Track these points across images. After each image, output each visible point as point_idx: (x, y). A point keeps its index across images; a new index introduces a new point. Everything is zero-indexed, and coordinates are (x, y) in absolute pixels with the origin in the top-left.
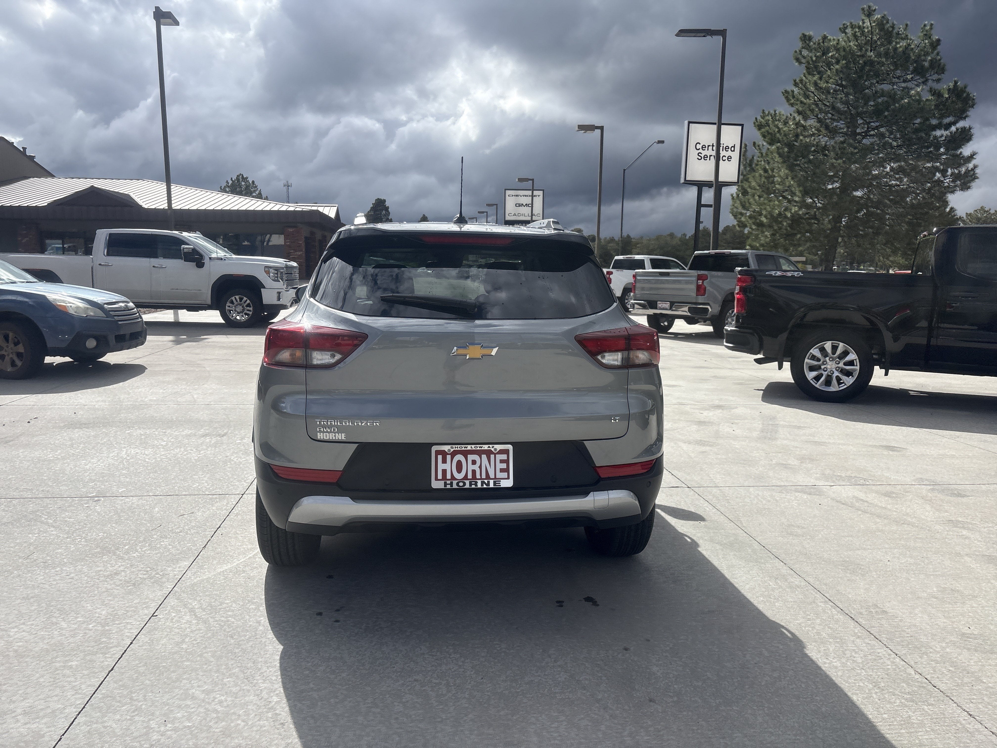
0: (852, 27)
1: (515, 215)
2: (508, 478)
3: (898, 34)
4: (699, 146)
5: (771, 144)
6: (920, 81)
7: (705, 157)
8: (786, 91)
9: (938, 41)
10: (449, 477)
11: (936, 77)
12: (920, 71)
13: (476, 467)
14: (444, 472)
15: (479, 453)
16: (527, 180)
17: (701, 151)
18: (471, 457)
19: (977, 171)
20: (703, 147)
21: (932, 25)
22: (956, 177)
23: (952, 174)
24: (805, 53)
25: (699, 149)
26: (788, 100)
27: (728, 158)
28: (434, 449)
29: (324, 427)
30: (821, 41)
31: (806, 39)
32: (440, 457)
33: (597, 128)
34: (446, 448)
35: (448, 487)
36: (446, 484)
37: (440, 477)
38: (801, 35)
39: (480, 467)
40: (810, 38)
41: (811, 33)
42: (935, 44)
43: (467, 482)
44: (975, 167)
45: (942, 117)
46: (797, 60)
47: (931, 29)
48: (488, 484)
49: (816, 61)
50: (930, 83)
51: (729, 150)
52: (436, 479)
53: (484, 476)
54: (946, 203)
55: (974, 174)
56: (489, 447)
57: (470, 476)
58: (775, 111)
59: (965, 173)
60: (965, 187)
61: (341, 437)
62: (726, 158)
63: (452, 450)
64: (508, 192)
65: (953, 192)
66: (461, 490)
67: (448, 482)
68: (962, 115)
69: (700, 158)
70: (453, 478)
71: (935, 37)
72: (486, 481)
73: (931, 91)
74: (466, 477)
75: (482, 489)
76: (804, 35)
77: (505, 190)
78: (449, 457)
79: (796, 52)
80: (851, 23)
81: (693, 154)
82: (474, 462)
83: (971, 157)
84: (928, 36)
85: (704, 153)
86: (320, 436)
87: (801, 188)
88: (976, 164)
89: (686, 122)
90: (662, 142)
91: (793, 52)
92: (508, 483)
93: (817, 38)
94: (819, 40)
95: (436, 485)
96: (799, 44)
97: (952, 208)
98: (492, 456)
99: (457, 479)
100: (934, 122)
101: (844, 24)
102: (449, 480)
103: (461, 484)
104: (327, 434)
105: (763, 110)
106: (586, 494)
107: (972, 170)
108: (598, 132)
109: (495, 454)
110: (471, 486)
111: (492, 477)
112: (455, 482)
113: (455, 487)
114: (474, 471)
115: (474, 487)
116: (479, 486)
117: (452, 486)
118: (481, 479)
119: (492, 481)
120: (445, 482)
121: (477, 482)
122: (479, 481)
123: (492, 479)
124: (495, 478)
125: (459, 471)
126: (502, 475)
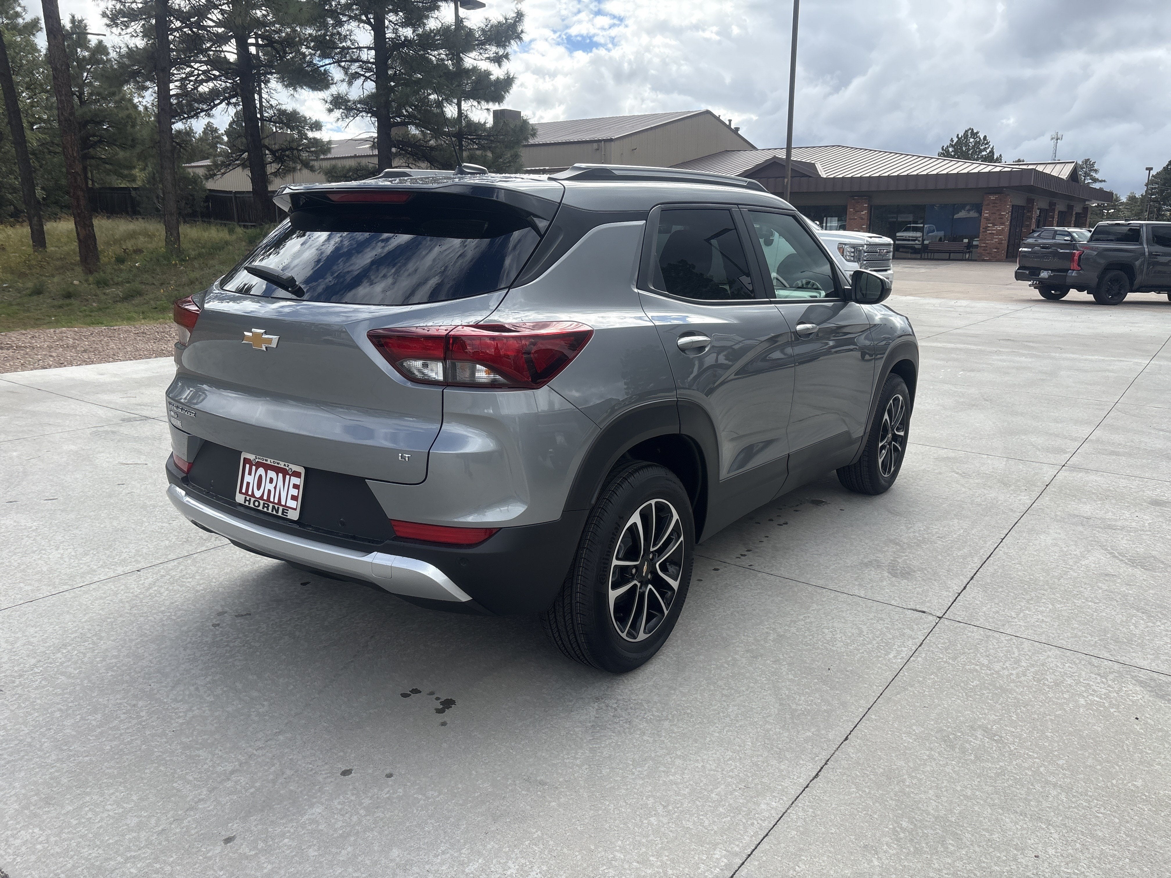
2: (296, 509)
10: (250, 493)
13: (271, 487)
14: (248, 484)
15: (277, 470)
18: (270, 474)
28: (244, 455)
32: (247, 467)
34: (252, 457)
35: (246, 503)
36: (246, 500)
37: (244, 491)
39: (275, 488)
43: (262, 502)
48: (277, 511)
52: (240, 492)
53: (276, 501)
56: (285, 465)
57: (265, 498)
61: (179, 424)
63: (258, 461)
66: (256, 510)
67: (248, 498)
70: (253, 495)
72: (276, 506)
74: (261, 498)
75: (272, 515)
78: (254, 469)
82: (272, 481)
92: (294, 515)
95: (239, 498)
98: (288, 477)
99: (255, 497)
102: (249, 495)
103: (257, 504)
106: (368, 551)
109: (290, 475)
110: (263, 508)
111: (283, 503)
112: (253, 499)
113: (252, 505)
114: (269, 491)
115: (265, 510)
116: (270, 511)
117: (249, 504)
118: (273, 503)
119: (281, 508)
120: (246, 498)
121: (268, 505)
122: (271, 505)
123: (283, 506)
124: (285, 506)
125: (259, 489)
126: (292, 504)
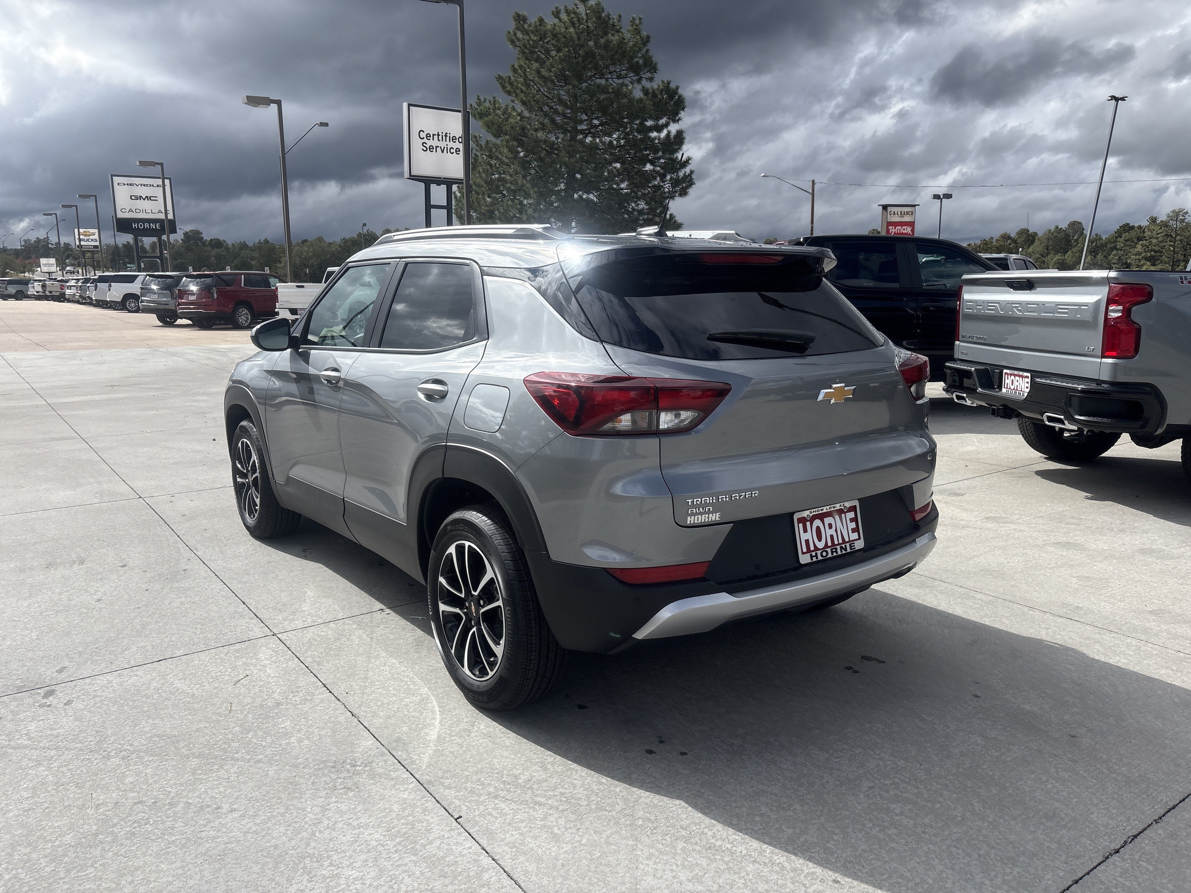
0: (568, 12)
1: (131, 210)
2: (859, 538)
3: (613, 25)
4: (423, 135)
5: (497, 136)
6: (634, 78)
7: (431, 148)
8: (499, 76)
9: (648, 37)
10: (812, 548)
11: (649, 75)
12: (636, 69)
13: (832, 531)
14: (807, 541)
15: (833, 514)
16: (154, 164)
17: (425, 140)
18: (828, 520)
19: (694, 176)
20: (428, 136)
21: (640, 19)
22: (675, 182)
23: (671, 178)
24: (520, 35)
25: (423, 138)
26: (504, 87)
27: (456, 151)
28: (796, 517)
29: (698, 506)
30: (538, 23)
31: (520, 19)
32: (801, 525)
33: (274, 102)
34: (805, 514)
35: (815, 559)
36: (812, 557)
37: (805, 549)
38: (514, 14)
39: (836, 531)
40: (525, 19)
41: (525, 13)
42: (646, 41)
43: (829, 550)
44: (692, 172)
45: (658, 119)
46: (512, 42)
47: (640, 23)
48: (846, 549)
49: (533, 47)
50: (644, 82)
51: (457, 141)
52: (803, 553)
53: (841, 541)
54: (666, 208)
55: (691, 179)
56: (841, 506)
57: (830, 544)
58: (494, 98)
59: (683, 178)
60: (683, 193)
61: (715, 517)
62: (454, 151)
63: (811, 515)
64: (116, 180)
65: (672, 198)
66: (825, 560)
67: (814, 554)
68: (674, 117)
69: (425, 149)
70: (816, 549)
71: (644, 33)
72: (843, 546)
73: (643, 91)
74: (826, 546)
75: (842, 556)
76: (518, 15)
77: (112, 176)
78: (808, 524)
79: (509, 32)
80: (566, 7)
81: (417, 143)
82: (830, 526)
83: (687, 162)
84: (637, 31)
85: (429, 143)
86: (690, 520)
87: (536, 189)
88: (693, 169)
89: (405, 105)
90: (326, 125)
91: (507, 33)
92: (860, 545)
93: (533, 20)
94: (536, 22)
95: (804, 559)
96: (512, 25)
97: (671, 215)
98: (843, 516)
99: (820, 549)
100: (649, 123)
101: (557, 8)
102: (813, 551)
103: (824, 554)
104: (700, 516)
105: (478, 96)
106: (915, 542)
107: (689, 175)
108: (274, 107)
109: (845, 513)
110: (832, 554)
111: (847, 540)
112: (819, 552)
113: (820, 558)
114: (832, 536)
115: (835, 554)
116: (839, 553)
117: (817, 558)
118: (839, 544)
119: (848, 545)
120: (811, 555)
121: (836, 549)
122: (838, 547)
123: (847, 542)
124: (850, 541)
125: (820, 539)
126: (854, 536)
